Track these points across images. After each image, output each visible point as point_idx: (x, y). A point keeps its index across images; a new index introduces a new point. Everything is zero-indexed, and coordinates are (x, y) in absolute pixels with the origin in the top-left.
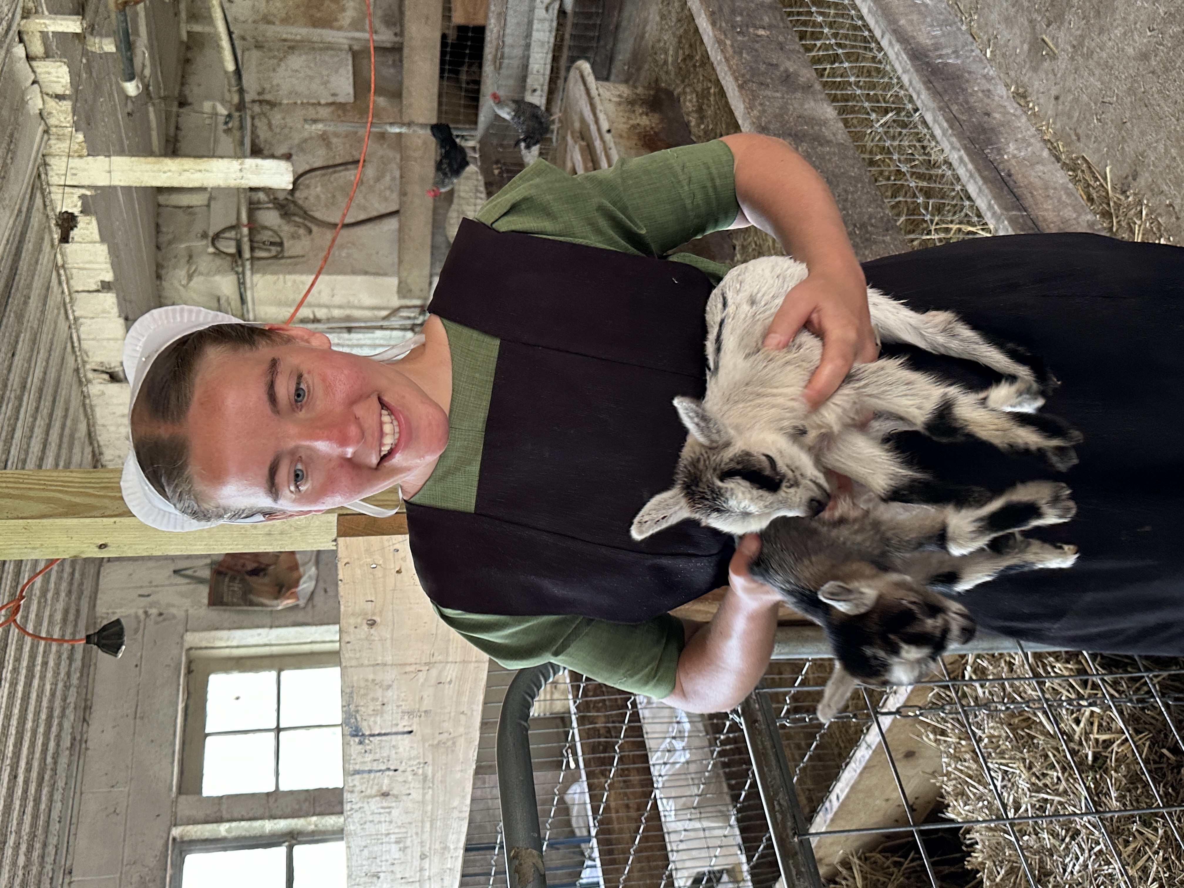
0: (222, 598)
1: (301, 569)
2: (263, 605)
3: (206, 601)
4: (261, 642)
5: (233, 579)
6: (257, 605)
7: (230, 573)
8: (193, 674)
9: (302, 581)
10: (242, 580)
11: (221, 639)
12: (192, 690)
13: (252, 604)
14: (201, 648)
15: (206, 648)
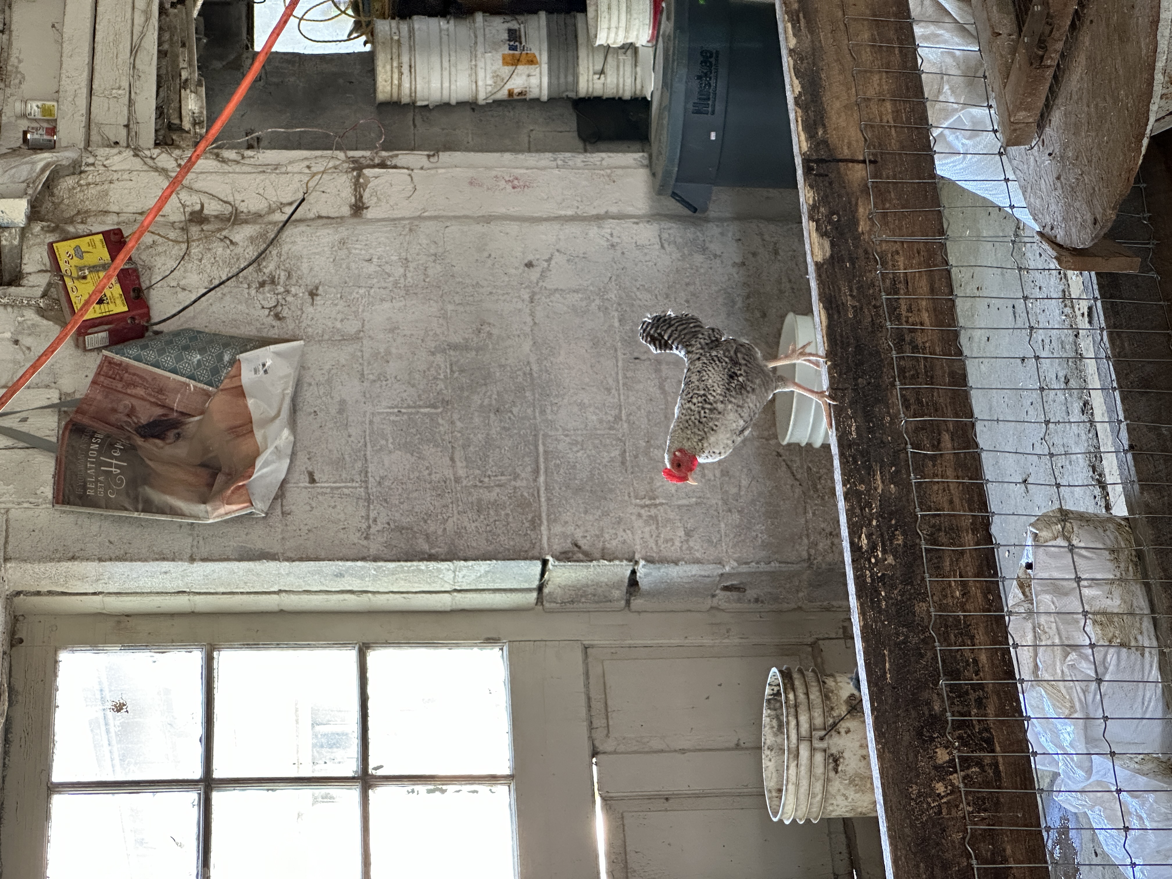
0: (85, 488)
1: (259, 435)
2: (174, 512)
3: (48, 492)
4: (171, 587)
5: (107, 445)
6: (161, 511)
7: (103, 430)
8: (22, 648)
9: (259, 463)
10: (130, 450)
11: (83, 578)
12: (19, 686)
13: (149, 507)
14: (38, 593)
15: (50, 593)
